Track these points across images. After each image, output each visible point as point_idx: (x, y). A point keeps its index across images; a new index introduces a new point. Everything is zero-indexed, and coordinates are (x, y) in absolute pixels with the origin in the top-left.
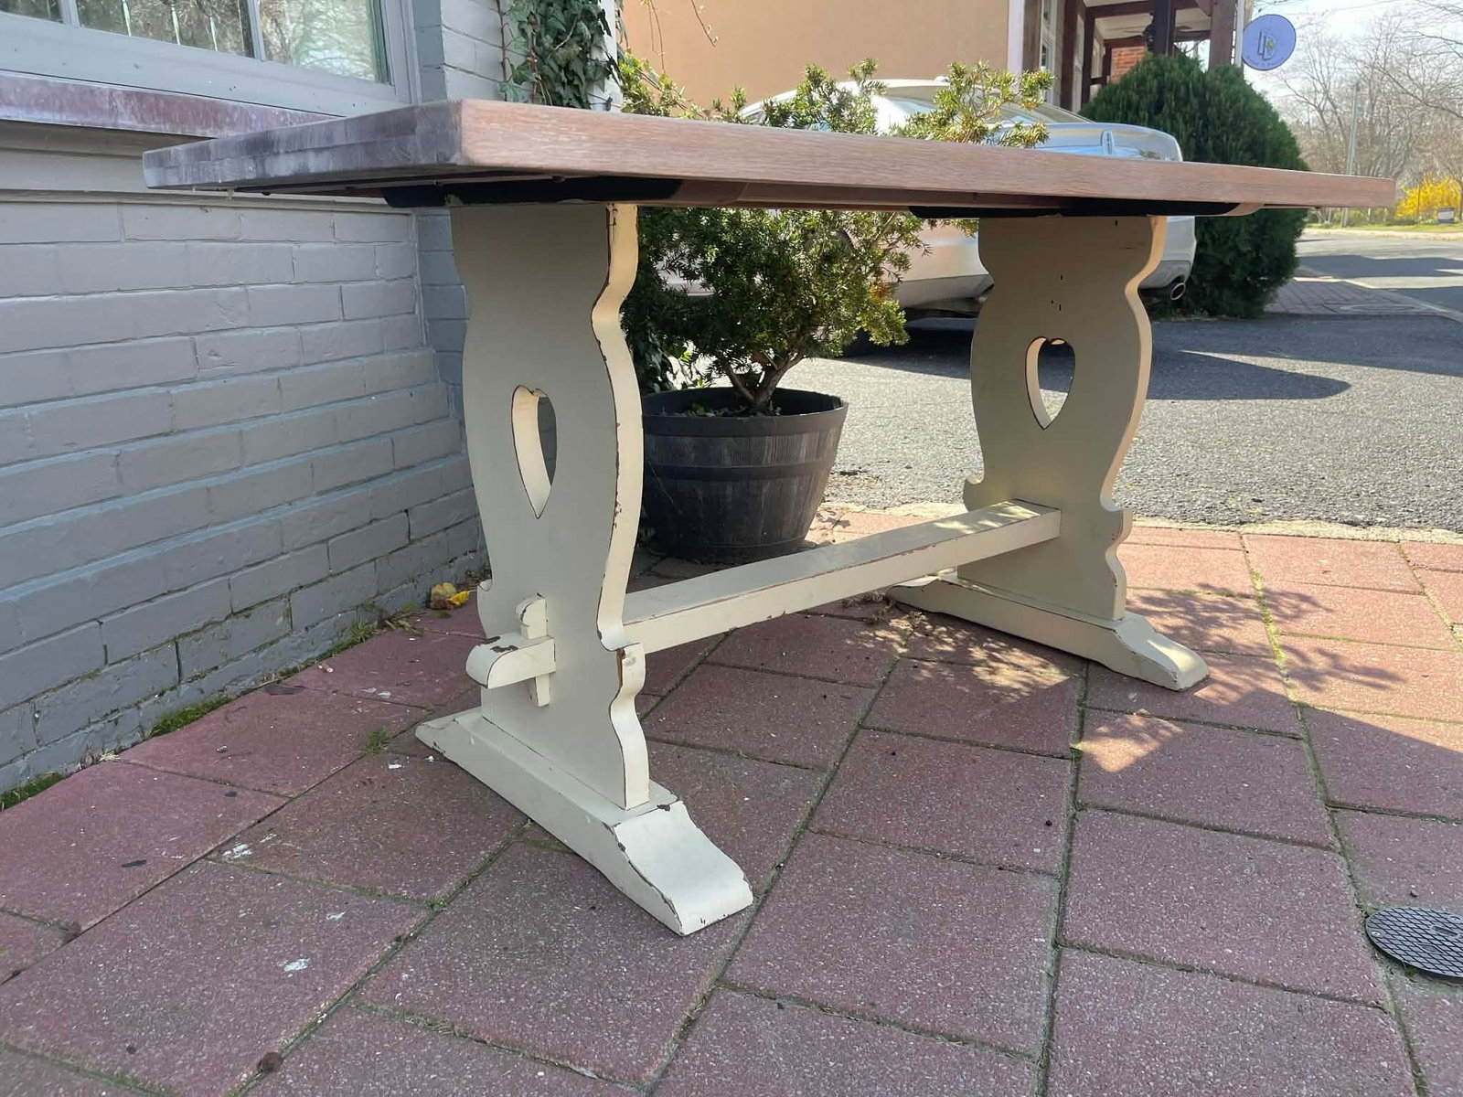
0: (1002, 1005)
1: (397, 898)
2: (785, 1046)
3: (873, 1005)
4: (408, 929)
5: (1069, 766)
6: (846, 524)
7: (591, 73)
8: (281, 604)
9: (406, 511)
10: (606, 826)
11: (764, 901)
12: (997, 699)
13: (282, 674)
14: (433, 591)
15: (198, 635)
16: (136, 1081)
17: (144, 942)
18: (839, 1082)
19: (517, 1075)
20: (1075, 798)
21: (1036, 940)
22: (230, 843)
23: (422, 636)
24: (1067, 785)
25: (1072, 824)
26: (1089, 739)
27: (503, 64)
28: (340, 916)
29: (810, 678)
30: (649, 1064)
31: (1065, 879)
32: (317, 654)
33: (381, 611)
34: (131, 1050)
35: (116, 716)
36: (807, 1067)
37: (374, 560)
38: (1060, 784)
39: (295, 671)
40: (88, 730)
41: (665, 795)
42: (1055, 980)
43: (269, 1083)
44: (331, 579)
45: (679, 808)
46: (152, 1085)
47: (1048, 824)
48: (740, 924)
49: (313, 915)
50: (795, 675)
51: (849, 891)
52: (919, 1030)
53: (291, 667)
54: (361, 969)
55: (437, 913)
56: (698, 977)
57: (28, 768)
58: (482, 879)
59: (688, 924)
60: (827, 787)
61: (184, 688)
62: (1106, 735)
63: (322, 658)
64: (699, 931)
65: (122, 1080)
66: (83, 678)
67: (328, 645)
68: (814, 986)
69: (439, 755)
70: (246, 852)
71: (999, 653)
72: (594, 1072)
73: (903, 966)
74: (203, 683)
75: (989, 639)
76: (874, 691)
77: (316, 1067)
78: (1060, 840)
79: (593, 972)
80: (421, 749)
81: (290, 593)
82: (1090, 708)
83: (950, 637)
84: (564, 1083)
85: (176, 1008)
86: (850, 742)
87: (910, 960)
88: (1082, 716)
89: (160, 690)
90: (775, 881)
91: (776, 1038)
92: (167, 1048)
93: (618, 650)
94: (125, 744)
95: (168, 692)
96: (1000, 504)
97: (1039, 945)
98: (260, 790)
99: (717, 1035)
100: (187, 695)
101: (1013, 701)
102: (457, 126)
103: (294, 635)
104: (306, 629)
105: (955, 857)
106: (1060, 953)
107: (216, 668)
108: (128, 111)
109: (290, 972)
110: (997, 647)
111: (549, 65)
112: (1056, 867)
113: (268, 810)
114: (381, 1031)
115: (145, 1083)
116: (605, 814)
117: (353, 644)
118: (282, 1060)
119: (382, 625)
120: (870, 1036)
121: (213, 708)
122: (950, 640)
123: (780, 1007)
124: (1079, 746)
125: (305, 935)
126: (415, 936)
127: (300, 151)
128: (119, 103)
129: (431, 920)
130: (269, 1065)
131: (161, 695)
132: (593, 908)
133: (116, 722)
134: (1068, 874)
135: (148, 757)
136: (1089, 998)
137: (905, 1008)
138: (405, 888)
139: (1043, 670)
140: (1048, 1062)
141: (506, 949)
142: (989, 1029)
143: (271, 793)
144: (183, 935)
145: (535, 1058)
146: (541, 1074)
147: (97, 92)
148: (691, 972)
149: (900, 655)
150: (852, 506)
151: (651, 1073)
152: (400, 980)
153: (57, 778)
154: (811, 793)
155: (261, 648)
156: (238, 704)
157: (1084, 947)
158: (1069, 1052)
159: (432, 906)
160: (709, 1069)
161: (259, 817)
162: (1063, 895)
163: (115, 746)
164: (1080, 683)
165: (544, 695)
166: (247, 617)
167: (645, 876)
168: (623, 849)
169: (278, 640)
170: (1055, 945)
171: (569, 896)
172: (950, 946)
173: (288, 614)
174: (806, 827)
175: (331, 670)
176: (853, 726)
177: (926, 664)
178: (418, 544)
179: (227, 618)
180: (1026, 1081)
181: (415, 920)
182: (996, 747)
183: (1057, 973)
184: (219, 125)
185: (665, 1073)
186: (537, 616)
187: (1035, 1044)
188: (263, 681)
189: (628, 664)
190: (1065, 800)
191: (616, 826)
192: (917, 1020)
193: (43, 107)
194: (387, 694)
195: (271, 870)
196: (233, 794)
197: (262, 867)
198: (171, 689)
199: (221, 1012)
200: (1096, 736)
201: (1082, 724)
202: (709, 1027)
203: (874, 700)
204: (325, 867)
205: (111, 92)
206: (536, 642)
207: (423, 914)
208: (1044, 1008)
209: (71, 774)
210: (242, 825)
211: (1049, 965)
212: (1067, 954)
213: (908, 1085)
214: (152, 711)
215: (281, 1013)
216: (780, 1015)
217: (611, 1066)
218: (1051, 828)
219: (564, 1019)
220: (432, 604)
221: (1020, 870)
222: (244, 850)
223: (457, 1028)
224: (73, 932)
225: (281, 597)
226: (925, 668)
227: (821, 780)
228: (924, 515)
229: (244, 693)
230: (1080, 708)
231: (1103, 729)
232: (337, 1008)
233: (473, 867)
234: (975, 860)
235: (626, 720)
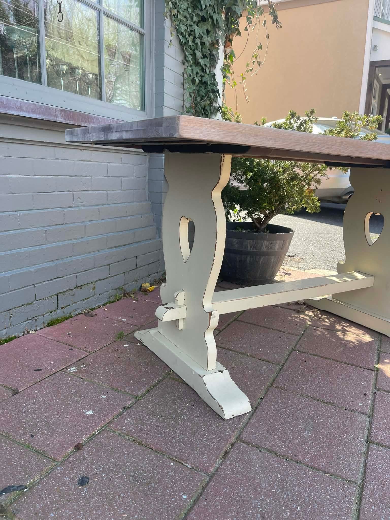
0: (346, 462)
1: (125, 393)
2: (262, 467)
3: (296, 456)
4: (128, 404)
5: (373, 373)
6: (290, 274)
7: (212, 111)
8: (92, 285)
9: (136, 257)
10: (200, 376)
11: (255, 410)
12: (345, 345)
13: (90, 310)
14: (142, 286)
15: (65, 293)
16: (33, 447)
17: (39, 398)
18: (282, 483)
19: (164, 463)
20: (376, 386)
21: (360, 439)
22: (70, 366)
23: (137, 301)
24: (372, 381)
25: (375, 396)
26: (381, 364)
27: (183, 106)
28: (105, 397)
29: (275, 330)
30: (211, 466)
31: (371, 417)
32: (102, 304)
33: (125, 290)
34: (32, 436)
35: (36, 318)
36: (270, 476)
37: (124, 273)
38: (370, 380)
39: (94, 309)
40: (27, 322)
41: (222, 367)
42: (367, 455)
43: (78, 453)
44: (109, 278)
45: (226, 372)
46: (38, 450)
47: (365, 395)
48: (247, 418)
49: (96, 395)
50: (269, 328)
51: (287, 411)
52: (313, 468)
53: (93, 307)
54: (111, 417)
55: (138, 400)
56: (230, 436)
57: (6, 333)
58: (154, 390)
59: (228, 415)
60: (280, 370)
61: (58, 311)
62: (388, 363)
63: (104, 305)
64: (231, 419)
65: (28, 446)
66: (27, 304)
67: (106, 301)
68: (273, 445)
69: (141, 343)
70: (75, 370)
71: (347, 328)
72: (191, 466)
73: (307, 442)
74: (65, 310)
75: (343, 322)
76: (299, 337)
77: (94, 450)
78: (370, 402)
79: (192, 429)
80: (136, 341)
81: (95, 282)
82: (382, 352)
83: (328, 320)
84: (180, 469)
85: (48, 423)
86: (289, 355)
87: (310, 440)
88: (379, 355)
89: (51, 311)
90: (259, 403)
91: (258, 463)
92: (44, 437)
93: (210, 312)
94: (38, 328)
95: (53, 312)
96: (351, 272)
97: (361, 441)
98: (81, 349)
99: (237, 459)
100: (59, 313)
101: (352, 346)
102: (178, 124)
103: (95, 296)
104: (100, 294)
105: (328, 403)
106: (369, 445)
107: (69, 305)
108: (61, 116)
109: (88, 415)
110: (346, 325)
111: (198, 107)
112: (368, 412)
113: (83, 356)
114: (117, 440)
115: (36, 448)
116: (200, 372)
117: (114, 301)
118: (83, 446)
119: (125, 296)
120: (294, 467)
121: (67, 319)
122: (328, 321)
123: (260, 451)
124: (377, 366)
125: (93, 402)
126: (130, 408)
127: (120, 131)
128: (58, 113)
129: (136, 402)
130: (78, 447)
131: (51, 313)
132: (193, 405)
133: (36, 320)
134: (373, 415)
135: (46, 334)
136: (380, 464)
137: (308, 458)
138: (127, 390)
139: (363, 336)
140: (363, 486)
141: (161, 416)
142: (341, 471)
143: (84, 350)
144: (52, 397)
145: (170, 458)
146: (172, 464)
147: (51, 109)
148: (228, 433)
149: (309, 325)
150: (292, 268)
151: (212, 470)
152: (124, 422)
153: (15, 337)
154: (274, 372)
155: (84, 300)
156: (75, 318)
157: (378, 444)
158: (371, 484)
159: (137, 397)
160: (233, 471)
161: (80, 358)
162: (370, 423)
163: (35, 328)
164: (378, 342)
165: (181, 326)
166: (81, 288)
167: (213, 395)
168: (205, 385)
169: (90, 298)
170: (367, 442)
171: (185, 400)
172: (326, 437)
173: (94, 289)
174: (272, 384)
175: (106, 310)
176: (290, 349)
177: (319, 329)
178: (139, 269)
179: (75, 288)
180: (354, 492)
181: (130, 402)
182: (345, 363)
183: (368, 453)
184: (89, 122)
185: (217, 470)
186: (181, 297)
187: (358, 479)
188: (84, 311)
189: (213, 318)
190: (372, 387)
191: (203, 376)
192: (313, 464)
194: (124, 320)
195: (83, 378)
196: (72, 349)
197: (80, 376)
198: (54, 311)
199: (64, 426)
200: (384, 363)
201: (379, 358)
202: (233, 456)
203: (299, 340)
204: (101, 378)
205: (56, 109)
206: (180, 307)
207: (133, 400)
208: (362, 465)
209: (20, 337)
210: (74, 360)
211: (364, 449)
212: (371, 446)
213: (309, 488)
214: (48, 318)
215: (84, 429)
216: (260, 455)
217: (197, 465)
218: (366, 396)
219: (181, 445)
220: (142, 290)
221: (354, 411)
222: (74, 369)
223: (143, 443)
224: (16, 392)
225: (93, 283)
226: (318, 330)
227: (278, 368)
228: (320, 274)
229: (77, 315)
230: (378, 352)
231: (387, 361)
232: (102, 430)
233: (152, 385)
234: (336, 405)
235: (210, 338)
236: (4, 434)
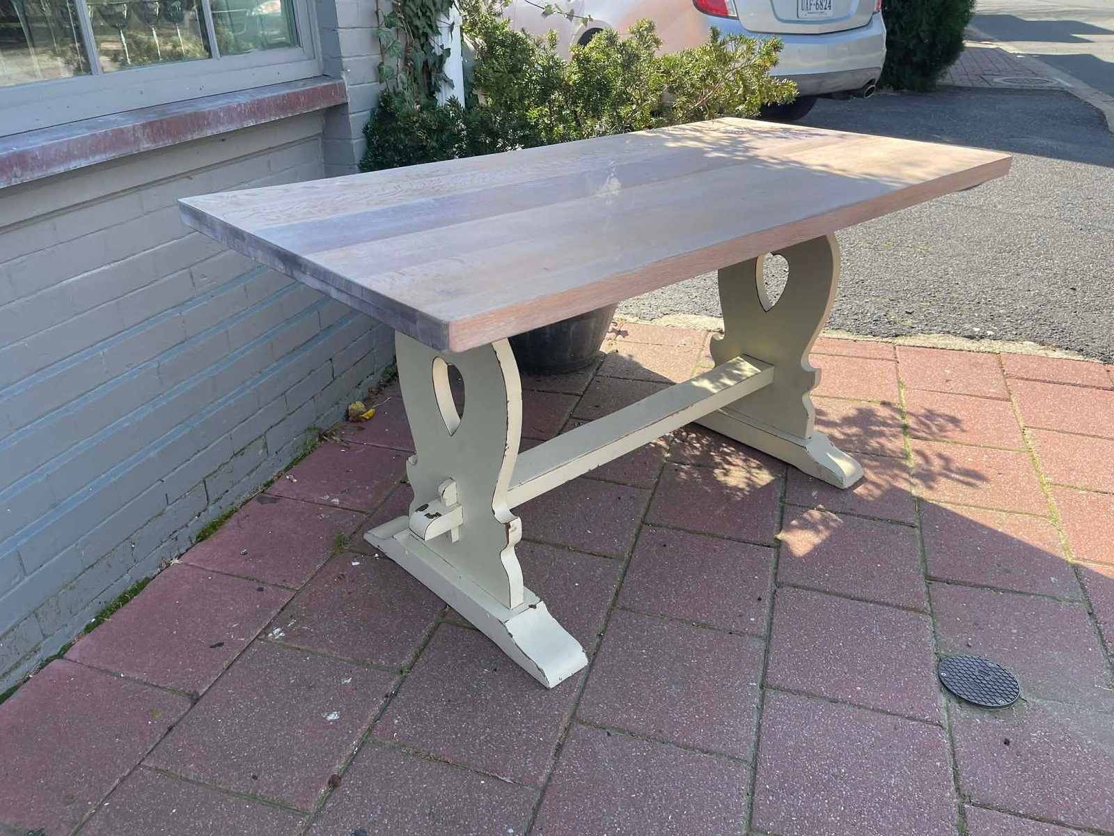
0: (732, 729)
1: (379, 667)
2: (613, 760)
3: (660, 731)
4: (391, 689)
5: (773, 552)
6: (625, 334)
8: (261, 442)
9: (331, 359)
10: (500, 622)
11: (594, 660)
12: (728, 498)
13: (265, 485)
14: (349, 409)
15: (215, 474)
16: (263, 797)
17: (240, 703)
18: (644, 782)
19: (470, 783)
20: (776, 579)
21: (751, 684)
22: (269, 627)
23: (349, 448)
24: (771, 569)
25: (774, 598)
26: (786, 531)
28: (349, 681)
29: (610, 482)
30: (541, 774)
31: (768, 639)
32: (283, 467)
33: (320, 429)
34: (255, 777)
35: (176, 534)
36: (626, 773)
37: (313, 397)
38: (767, 567)
39: (272, 482)
40: (161, 546)
41: (534, 599)
42: (761, 710)
43: (336, 794)
44: (289, 417)
45: (542, 606)
46: (273, 800)
47: (760, 599)
48: (581, 678)
49: (333, 680)
50: (600, 480)
51: (642, 653)
52: (686, 747)
53: (269, 480)
54: (370, 718)
55: (405, 677)
56: (561, 715)
57: (132, 578)
58: (426, 650)
59: (552, 684)
60: (624, 574)
61: (211, 508)
62: (796, 527)
63: (288, 469)
64: (559, 685)
65: (254, 797)
66: (156, 517)
67: (289, 460)
68: (627, 720)
69: (383, 556)
70: (281, 634)
71: (731, 457)
72: (511, 779)
73: (676, 705)
74: (220, 503)
75: (724, 445)
76: (650, 491)
77: (360, 782)
78: (766, 611)
79: (502, 715)
80: (368, 550)
81: (265, 433)
82: (788, 504)
83: (698, 443)
84: (496, 788)
85: (272, 748)
86: (637, 536)
87: (680, 700)
88: (782, 512)
89: (197, 513)
90: (599, 646)
91: (608, 755)
92: (275, 775)
93: (506, 524)
94: (183, 551)
95: (203, 513)
96: (734, 360)
97: (752, 687)
98: (276, 585)
99: (576, 754)
100: (213, 512)
101: (739, 499)
102: (447, 336)
103: (270, 459)
104: (276, 453)
105: (704, 626)
106: (764, 693)
107: (227, 491)
108: (146, 137)
109: (331, 721)
110: (729, 451)
112: (763, 631)
113: (286, 601)
114: (390, 758)
115: (268, 798)
116: (499, 613)
117: (305, 455)
118: (340, 779)
119: (321, 439)
120: (660, 752)
121: (228, 517)
122: (698, 445)
123: (609, 734)
124: (779, 536)
125: (332, 695)
126: (396, 693)
128: (139, 134)
129: (402, 682)
130: (334, 783)
131: (199, 516)
132: (495, 670)
133: (176, 539)
134: (770, 636)
135: (200, 560)
136: (780, 722)
137: (678, 732)
138: (382, 659)
139: (758, 471)
140: (756, 765)
141: (449, 701)
142: (725, 744)
143: (284, 587)
144: (262, 697)
145: (478, 772)
146: (483, 782)
147: (125, 131)
148: (556, 713)
149: (666, 458)
150: (629, 318)
151: (542, 779)
152: (393, 724)
153: (148, 580)
154: (615, 578)
155: (251, 472)
156: (243, 513)
157: (778, 688)
158: (767, 758)
159: (402, 672)
160: (574, 776)
161: (281, 606)
162: (767, 652)
163: (177, 553)
164: (781, 484)
166: (242, 455)
167: (526, 653)
168: (511, 636)
169: (260, 464)
170: (762, 687)
171: (479, 661)
172: (702, 690)
173: (265, 446)
174: (614, 604)
175: (295, 481)
176: (638, 522)
177: (683, 467)
178: (339, 379)
179: (231, 458)
180: (744, 777)
181: (393, 683)
182: (729, 539)
183: (762, 706)
185: (549, 779)
186: (451, 493)
187: (748, 754)
188: (254, 492)
189: (512, 531)
190: (770, 581)
191: (506, 622)
192: (685, 740)
193: (95, 152)
194: (336, 501)
195: (300, 647)
196: (261, 590)
197: (294, 645)
198: (204, 511)
199: (299, 750)
200: (790, 529)
201: (782, 518)
202: (569, 750)
203: (651, 500)
204: (331, 644)
205: (134, 126)
206: (451, 509)
207: (398, 678)
208: (755, 730)
209: (156, 576)
210: (274, 613)
211: (758, 701)
212: (770, 693)
213: (682, 783)
214: (196, 526)
215: (333, 749)
216: (609, 740)
217: (520, 776)
218: (762, 602)
219: (490, 747)
220: (350, 419)
221: (742, 634)
222: (280, 632)
223: (431, 754)
224: (195, 697)
225: (260, 437)
226: (682, 470)
227: (621, 567)
228: (679, 325)
229: (245, 503)
230: (781, 504)
231: (794, 522)
232: (362, 744)
233: (421, 642)
234: (716, 627)
235: (510, 560)
236: (207, 783)
